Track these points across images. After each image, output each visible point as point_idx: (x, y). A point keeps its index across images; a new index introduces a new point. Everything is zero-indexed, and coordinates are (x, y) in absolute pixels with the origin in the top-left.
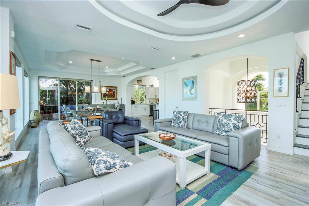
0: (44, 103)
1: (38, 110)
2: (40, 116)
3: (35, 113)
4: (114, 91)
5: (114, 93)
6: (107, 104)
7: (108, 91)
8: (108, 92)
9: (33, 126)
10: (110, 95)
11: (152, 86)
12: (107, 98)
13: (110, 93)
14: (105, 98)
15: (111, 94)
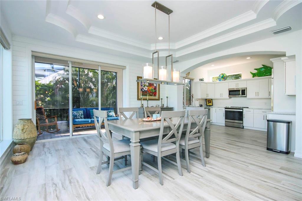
0: (42, 105)
1: (30, 119)
2: (35, 133)
3: (24, 125)
4: (155, 85)
5: (155, 88)
6: (148, 107)
7: (148, 85)
8: (147, 87)
9: (18, 161)
10: (151, 92)
11: (202, 80)
12: (148, 97)
13: (151, 88)
14: (144, 97)
15: (152, 90)
